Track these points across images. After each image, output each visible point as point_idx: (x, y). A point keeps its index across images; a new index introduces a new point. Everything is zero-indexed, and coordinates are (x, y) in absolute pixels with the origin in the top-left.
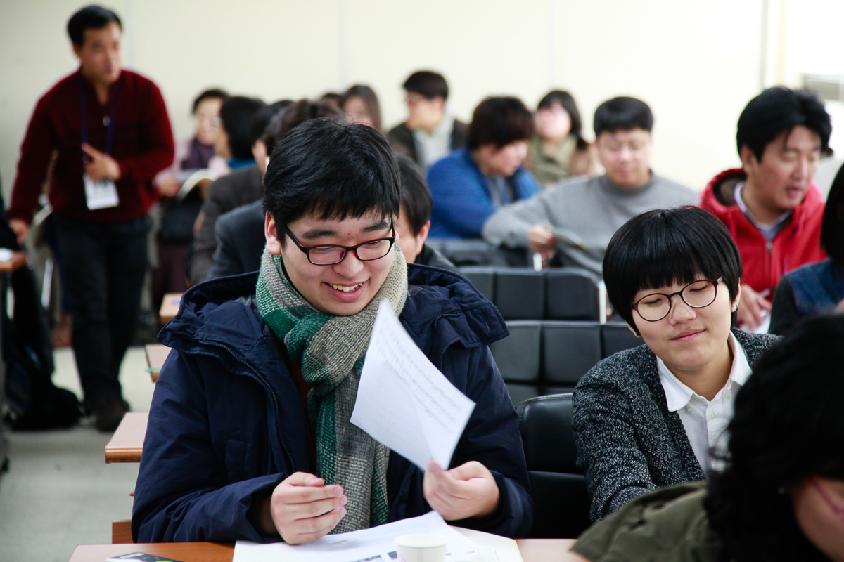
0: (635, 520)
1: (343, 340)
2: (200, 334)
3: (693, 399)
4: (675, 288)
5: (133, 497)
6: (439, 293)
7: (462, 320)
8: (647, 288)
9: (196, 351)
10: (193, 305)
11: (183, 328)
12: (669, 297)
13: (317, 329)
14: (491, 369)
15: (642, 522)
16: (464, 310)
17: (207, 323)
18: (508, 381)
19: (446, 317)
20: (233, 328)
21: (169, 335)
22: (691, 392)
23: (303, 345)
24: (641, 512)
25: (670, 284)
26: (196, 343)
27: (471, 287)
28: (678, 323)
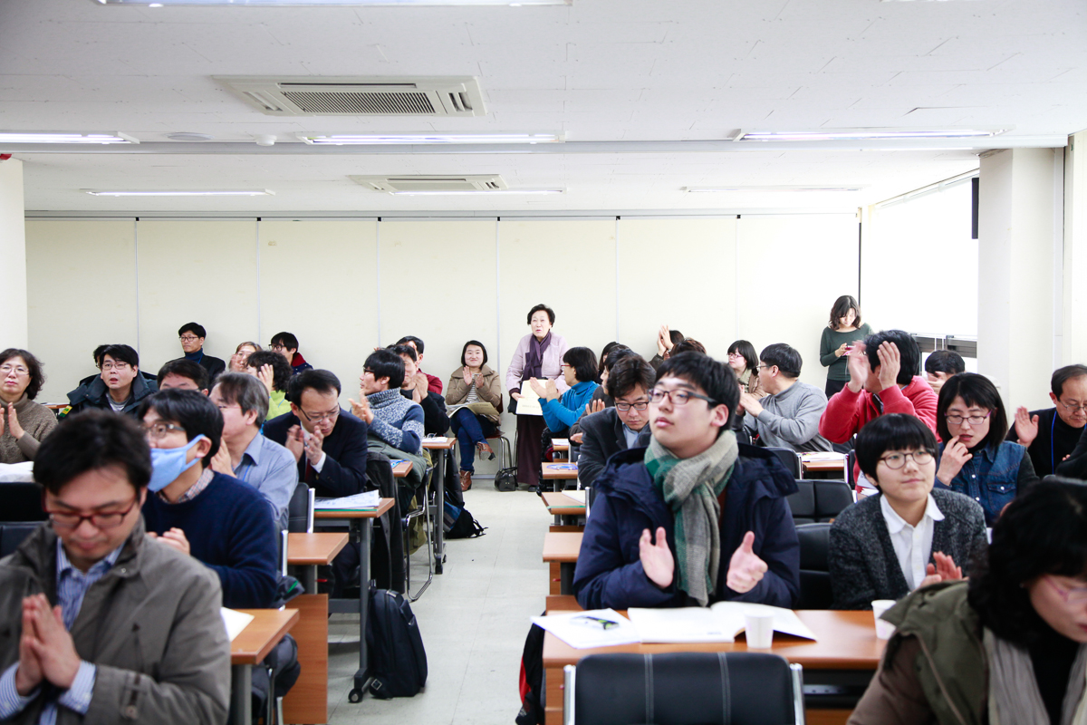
0: (920, 602)
1: (685, 474)
2: (616, 485)
3: (905, 527)
4: (908, 451)
5: (560, 583)
6: (759, 463)
7: (770, 481)
8: (890, 449)
9: (613, 494)
10: (614, 465)
11: (606, 480)
12: (905, 455)
13: (669, 469)
14: (784, 512)
15: (924, 603)
16: (772, 475)
17: (621, 477)
18: (795, 516)
19: (761, 480)
20: (635, 481)
21: (598, 484)
22: (904, 522)
23: (662, 479)
24: (923, 598)
25: (905, 449)
26: (613, 489)
27: (780, 460)
28: (909, 472)
